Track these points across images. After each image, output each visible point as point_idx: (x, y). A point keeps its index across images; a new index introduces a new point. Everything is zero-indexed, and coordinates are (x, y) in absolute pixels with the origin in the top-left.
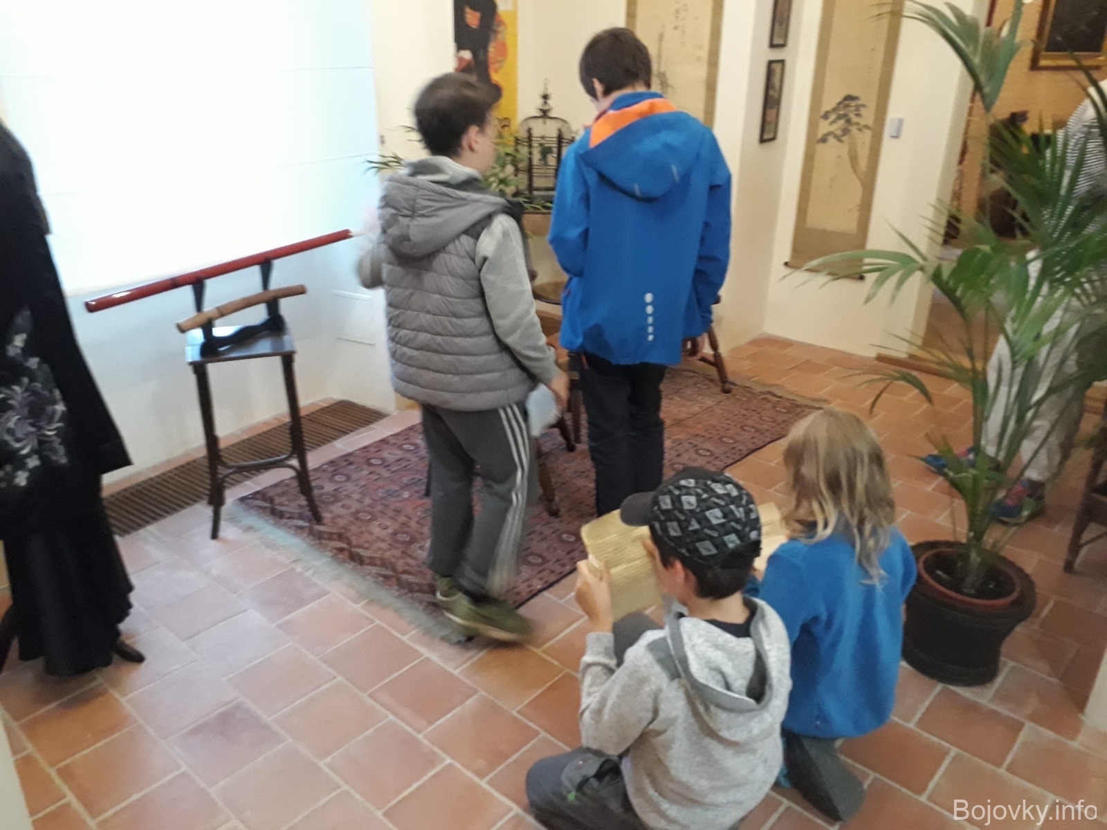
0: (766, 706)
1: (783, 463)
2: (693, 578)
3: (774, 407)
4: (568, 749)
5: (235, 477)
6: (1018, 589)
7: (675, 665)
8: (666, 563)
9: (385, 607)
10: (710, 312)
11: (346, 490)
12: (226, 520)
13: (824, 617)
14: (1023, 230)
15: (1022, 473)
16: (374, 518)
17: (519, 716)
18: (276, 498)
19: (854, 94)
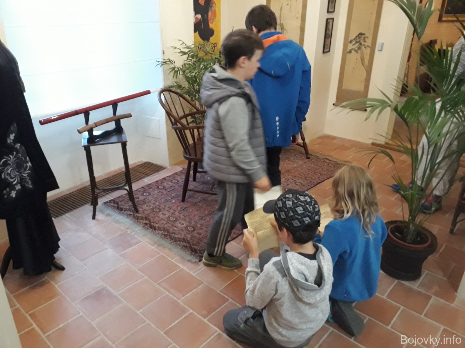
0: (322, 288)
1: (332, 188)
2: (291, 236)
3: (328, 165)
4: (241, 306)
5: (102, 193)
6: (430, 241)
7: (284, 271)
8: (281, 229)
9: (164, 247)
10: (301, 124)
11: (148, 199)
12: (99, 211)
13: (348, 251)
14: (433, 89)
15: (432, 192)
16: (160, 211)
17: (220, 293)
18: (119, 202)
19: (363, 32)
